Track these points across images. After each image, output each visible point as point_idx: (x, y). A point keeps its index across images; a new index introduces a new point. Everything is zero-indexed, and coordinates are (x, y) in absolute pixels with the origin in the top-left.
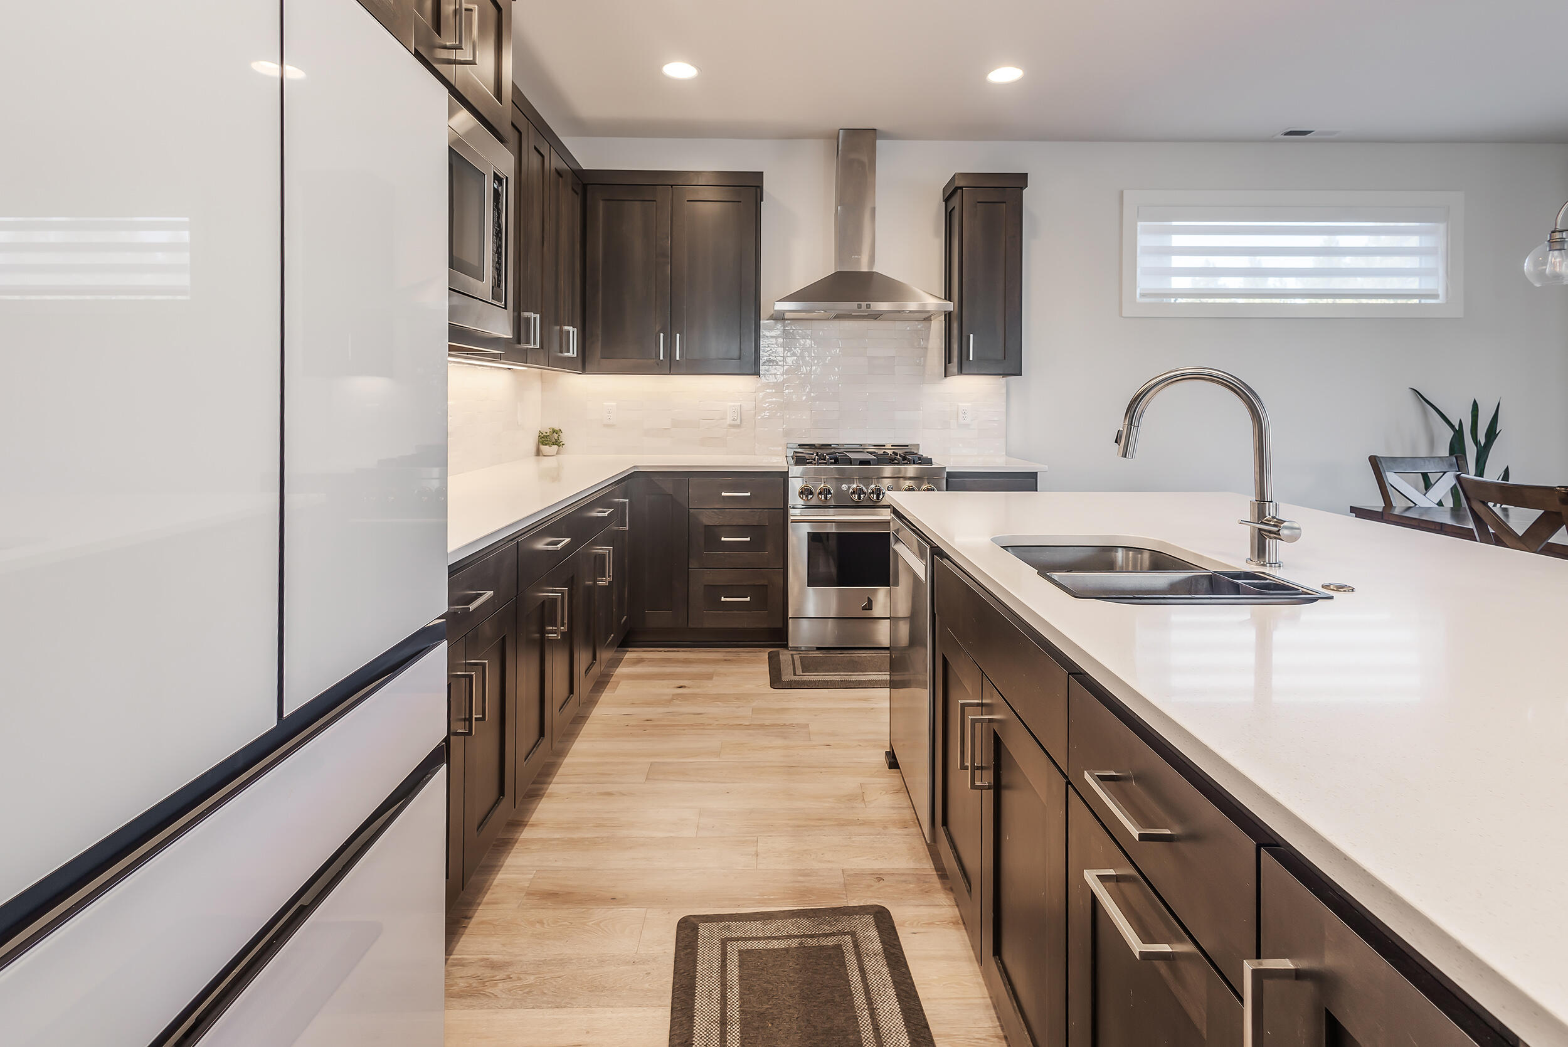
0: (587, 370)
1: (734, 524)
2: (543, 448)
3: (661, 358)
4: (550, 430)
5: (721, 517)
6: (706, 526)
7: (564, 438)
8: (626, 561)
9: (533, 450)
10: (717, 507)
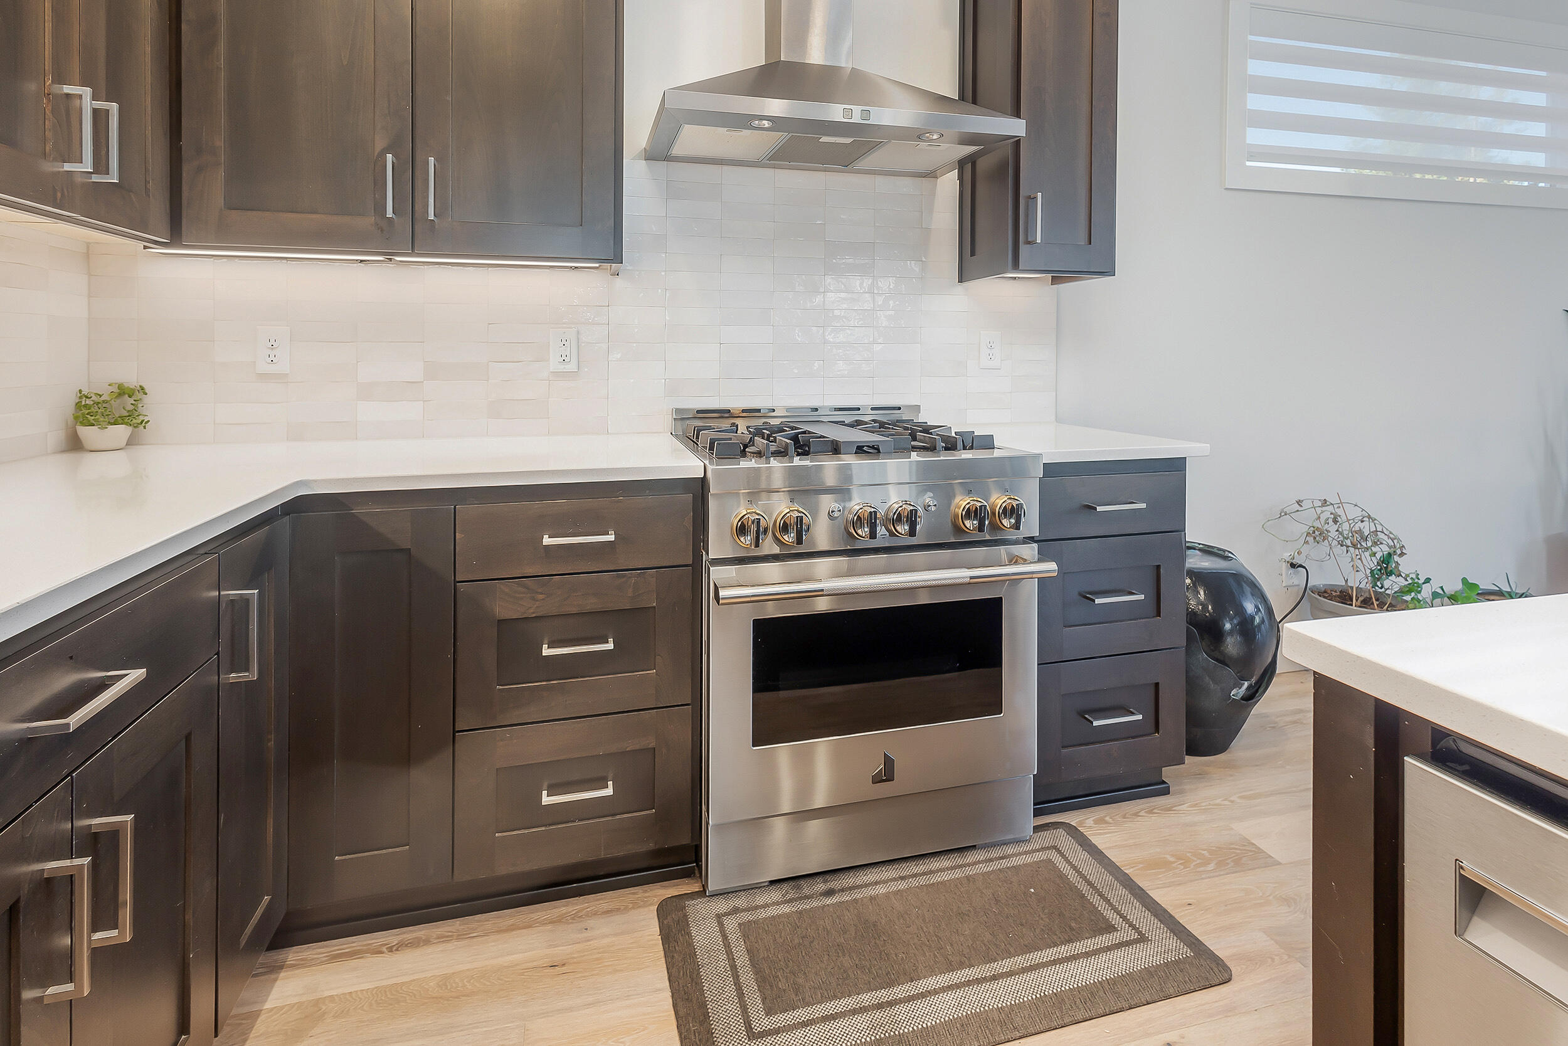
0: (184, 238)
1: (574, 610)
2: (85, 432)
3: (390, 213)
4: (111, 389)
5: (541, 597)
6: (501, 622)
7: (153, 408)
8: (271, 744)
9: (55, 436)
10: (530, 571)
